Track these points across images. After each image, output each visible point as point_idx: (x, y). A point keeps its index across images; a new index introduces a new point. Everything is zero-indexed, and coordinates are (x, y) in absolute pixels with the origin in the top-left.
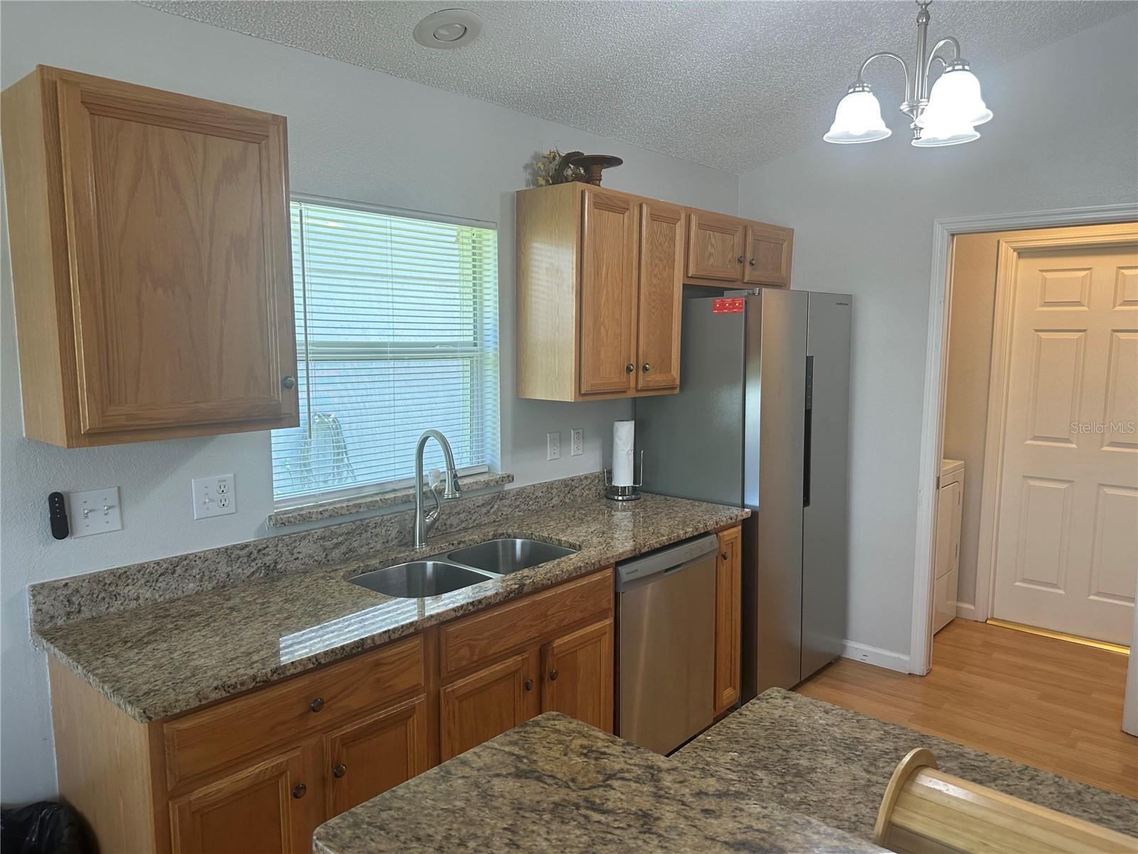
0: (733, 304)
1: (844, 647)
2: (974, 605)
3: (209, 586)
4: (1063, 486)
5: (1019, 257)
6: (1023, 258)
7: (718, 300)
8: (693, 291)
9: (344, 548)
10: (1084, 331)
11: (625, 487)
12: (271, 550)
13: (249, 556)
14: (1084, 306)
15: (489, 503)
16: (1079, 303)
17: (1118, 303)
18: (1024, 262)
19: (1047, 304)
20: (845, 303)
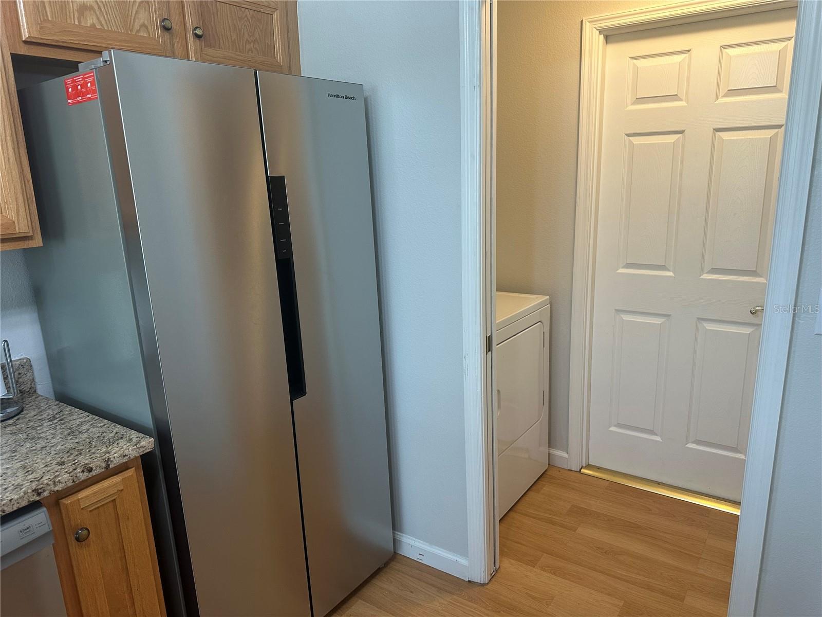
0: (84, 85)
1: (399, 542)
2: (567, 452)
4: (658, 321)
5: (606, 41)
6: (611, 41)
10: (681, 132)
14: (681, 100)
16: (674, 97)
18: (613, 49)
19: (640, 100)
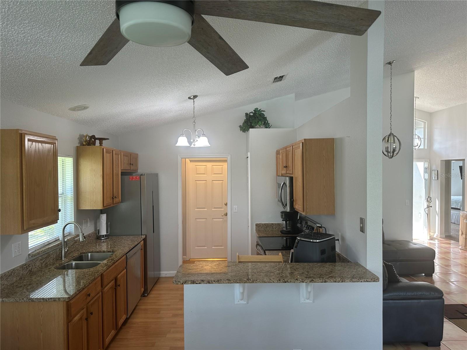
0: (136, 178)
1: (160, 274)
2: (186, 256)
3: (18, 278)
4: (205, 220)
5: (190, 162)
6: (191, 162)
7: (131, 177)
8: (123, 174)
9: (45, 263)
10: (206, 181)
11: (104, 235)
12: (31, 265)
13: (26, 268)
14: (206, 174)
15: (73, 244)
17: (213, 174)
18: (192, 163)
19: (197, 174)
20: (156, 175)
